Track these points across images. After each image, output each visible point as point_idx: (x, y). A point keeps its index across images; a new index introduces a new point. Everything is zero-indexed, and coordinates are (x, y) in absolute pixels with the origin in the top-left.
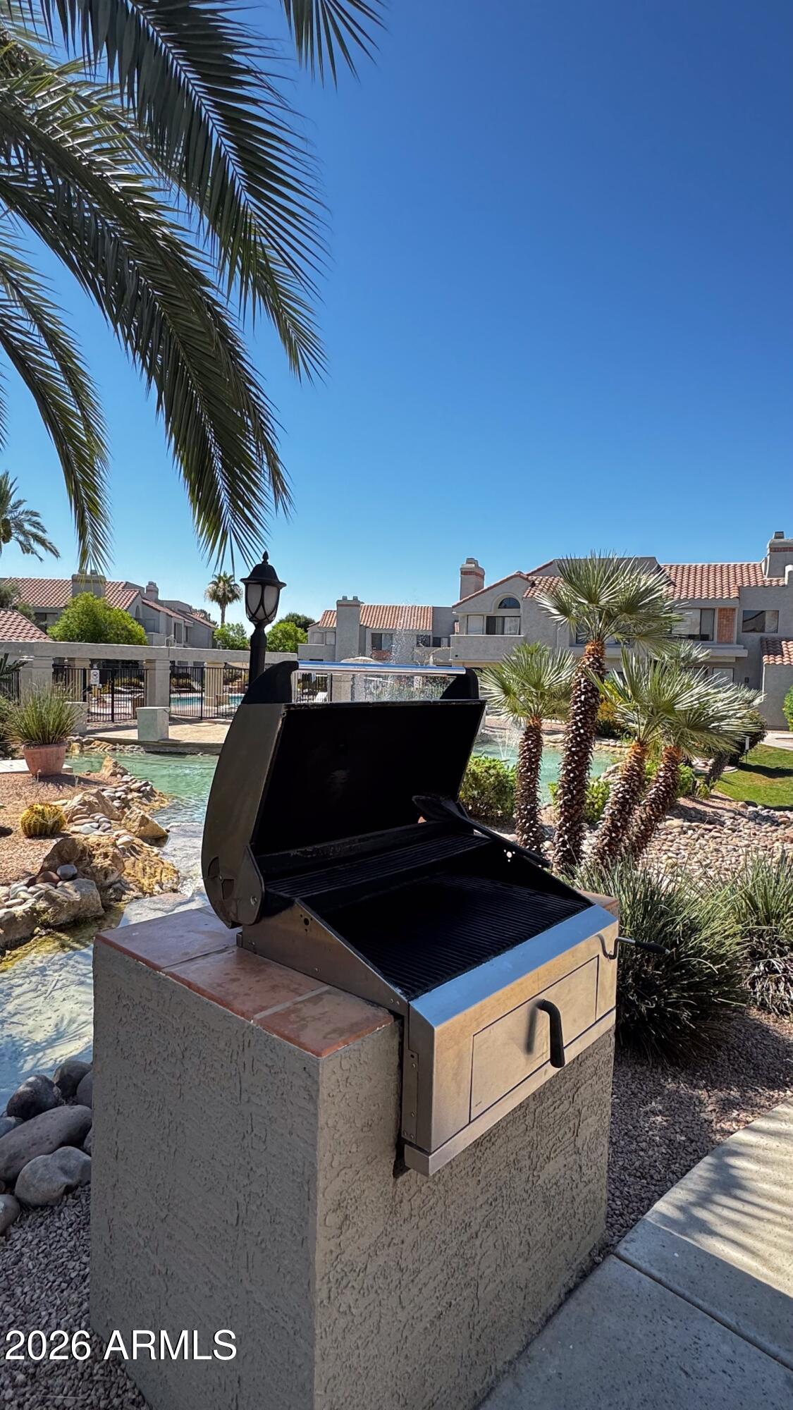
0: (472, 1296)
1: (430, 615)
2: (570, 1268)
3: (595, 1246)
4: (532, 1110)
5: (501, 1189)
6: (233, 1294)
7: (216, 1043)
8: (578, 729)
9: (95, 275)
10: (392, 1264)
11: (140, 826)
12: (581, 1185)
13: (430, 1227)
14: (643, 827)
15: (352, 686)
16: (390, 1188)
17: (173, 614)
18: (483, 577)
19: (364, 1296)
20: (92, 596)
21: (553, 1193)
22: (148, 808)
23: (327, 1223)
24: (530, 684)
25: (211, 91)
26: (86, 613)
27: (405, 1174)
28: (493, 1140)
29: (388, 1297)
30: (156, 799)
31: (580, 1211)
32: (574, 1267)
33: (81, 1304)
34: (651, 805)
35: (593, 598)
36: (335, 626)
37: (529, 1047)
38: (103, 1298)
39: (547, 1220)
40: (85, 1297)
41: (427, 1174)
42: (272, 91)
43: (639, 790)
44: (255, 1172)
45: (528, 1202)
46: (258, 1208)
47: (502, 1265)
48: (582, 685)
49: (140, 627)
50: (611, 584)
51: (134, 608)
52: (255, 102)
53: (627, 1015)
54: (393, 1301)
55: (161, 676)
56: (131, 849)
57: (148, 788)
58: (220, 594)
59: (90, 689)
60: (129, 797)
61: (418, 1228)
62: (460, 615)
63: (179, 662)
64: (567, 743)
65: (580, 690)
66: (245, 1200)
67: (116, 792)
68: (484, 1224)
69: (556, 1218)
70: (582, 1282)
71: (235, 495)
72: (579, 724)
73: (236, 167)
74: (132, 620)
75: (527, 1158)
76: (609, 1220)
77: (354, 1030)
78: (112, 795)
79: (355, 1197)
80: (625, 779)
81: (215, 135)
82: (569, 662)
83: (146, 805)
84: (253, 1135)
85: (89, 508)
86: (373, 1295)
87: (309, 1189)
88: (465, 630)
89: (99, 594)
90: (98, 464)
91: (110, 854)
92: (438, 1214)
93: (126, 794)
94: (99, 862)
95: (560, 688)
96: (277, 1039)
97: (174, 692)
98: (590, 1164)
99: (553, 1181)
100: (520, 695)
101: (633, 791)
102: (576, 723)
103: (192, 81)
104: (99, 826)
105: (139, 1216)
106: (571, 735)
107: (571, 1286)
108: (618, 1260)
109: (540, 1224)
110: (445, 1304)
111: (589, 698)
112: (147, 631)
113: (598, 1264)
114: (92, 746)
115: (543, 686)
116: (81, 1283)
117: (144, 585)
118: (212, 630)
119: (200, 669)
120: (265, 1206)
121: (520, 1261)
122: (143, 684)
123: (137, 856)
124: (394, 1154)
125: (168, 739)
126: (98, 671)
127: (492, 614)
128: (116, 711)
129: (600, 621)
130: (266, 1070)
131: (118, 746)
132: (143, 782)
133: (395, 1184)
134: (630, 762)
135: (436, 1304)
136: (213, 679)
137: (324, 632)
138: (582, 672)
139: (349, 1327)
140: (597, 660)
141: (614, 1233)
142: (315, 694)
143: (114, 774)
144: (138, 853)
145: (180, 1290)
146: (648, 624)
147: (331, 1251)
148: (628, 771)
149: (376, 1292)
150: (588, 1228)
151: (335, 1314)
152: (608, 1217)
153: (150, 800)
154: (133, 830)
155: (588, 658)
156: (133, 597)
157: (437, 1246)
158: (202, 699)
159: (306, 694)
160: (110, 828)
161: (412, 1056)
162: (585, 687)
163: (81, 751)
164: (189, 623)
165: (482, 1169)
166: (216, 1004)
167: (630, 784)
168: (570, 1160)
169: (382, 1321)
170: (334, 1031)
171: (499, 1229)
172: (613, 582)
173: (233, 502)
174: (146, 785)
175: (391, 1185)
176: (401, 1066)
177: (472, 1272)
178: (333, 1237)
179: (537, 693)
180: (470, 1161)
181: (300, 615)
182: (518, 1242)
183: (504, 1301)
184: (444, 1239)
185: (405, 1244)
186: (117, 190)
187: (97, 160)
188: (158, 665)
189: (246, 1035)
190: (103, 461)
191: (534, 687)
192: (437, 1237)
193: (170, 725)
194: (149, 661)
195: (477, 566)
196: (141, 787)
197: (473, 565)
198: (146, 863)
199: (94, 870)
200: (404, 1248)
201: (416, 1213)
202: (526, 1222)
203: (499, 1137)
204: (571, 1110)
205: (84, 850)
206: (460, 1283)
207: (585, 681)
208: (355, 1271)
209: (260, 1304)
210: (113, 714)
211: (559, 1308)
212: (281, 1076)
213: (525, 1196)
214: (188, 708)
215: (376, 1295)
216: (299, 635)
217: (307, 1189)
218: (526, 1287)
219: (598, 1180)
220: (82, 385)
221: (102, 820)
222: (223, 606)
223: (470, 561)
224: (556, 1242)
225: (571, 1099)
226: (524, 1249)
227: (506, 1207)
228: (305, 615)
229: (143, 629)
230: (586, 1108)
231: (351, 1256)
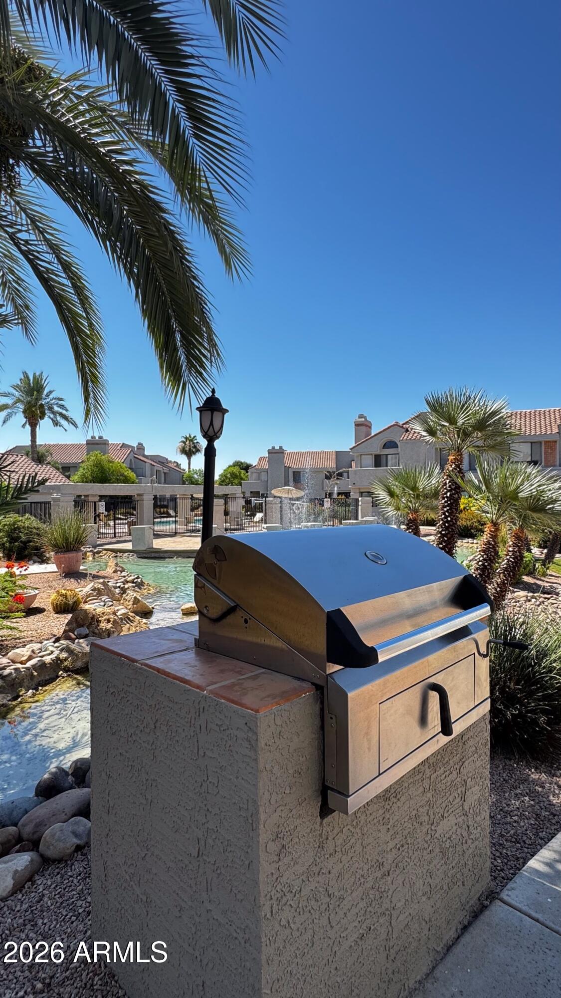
0: (387, 924)
1: (334, 457)
2: (464, 909)
3: (483, 893)
4: (428, 776)
5: (406, 838)
6: (197, 914)
7: (179, 712)
8: (446, 517)
9: (93, 218)
10: (321, 889)
11: (133, 604)
12: (469, 842)
13: (351, 862)
14: (498, 589)
15: (281, 507)
16: (317, 826)
17: (155, 464)
18: (370, 427)
19: (300, 914)
20: (100, 454)
21: (447, 846)
22: (139, 594)
23: (268, 850)
24: (408, 488)
25: (167, 72)
26: (96, 465)
27: (329, 817)
28: (398, 797)
29: (320, 917)
30: (145, 587)
31: (470, 862)
32: (467, 908)
33: (86, 932)
34: (504, 573)
35: (452, 421)
36: (267, 467)
37: (423, 720)
38: (101, 925)
39: (445, 867)
40: (88, 927)
41: (347, 813)
42: (208, 67)
43: (494, 559)
44: (211, 812)
45: (429, 850)
46: (214, 841)
47: (410, 900)
48: (448, 485)
49: (133, 473)
50: (465, 410)
51: (128, 459)
52: (198, 77)
53: (496, 720)
54: (324, 921)
55: (147, 505)
56: (127, 619)
57: (139, 580)
58: (187, 449)
59: (99, 516)
60: (126, 586)
61: (341, 862)
62: (355, 455)
63: (160, 495)
64: (439, 528)
65: (446, 489)
66: (204, 835)
67: (117, 583)
68: (394, 865)
69: (451, 867)
70: (474, 921)
71: (189, 355)
72: (447, 514)
73: (186, 122)
74: (128, 469)
75: (425, 814)
76: (493, 874)
77: (285, 696)
78: (114, 585)
79: (289, 831)
80: (483, 551)
81: (171, 101)
82: (437, 471)
83: (138, 592)
84: (208, 782)
85: (91, 380)
86: (307, 914)
87: (252, 820)
88: (359, 466)
89: (105, 452)
90: (97, 349)
91: (112, 620)
92: (357, 852)
93: (124, 584)
94: (103, 625)
95: (431, 490)
96: (224, 703)
97: (157, 518)
98: (475, 825)
99: (447, 836)
100: (402, 497)
101: (490, 559)
102: (444, 513)
103: (155, 66)
104: (105, 605)
105: (126, 856)
106: (441, 522)
107: (466, 923)
108: (503, 904)
109: (438, 870)
110: (365, 928)
111: (453, 494)
112: (137, 476)
113: (487, 907)
114: (101, 554)
115: (418, 489)
116: (86, 917)
117: (135, 445)
118: (182, 474)
119: (174, 499)
120: (219, 839)
121: (424, 899)
122: (135, 512)
123: (131, 624)
124: (320, 799)
125: (153, 548)
126: (104, 503)
127: (378, 453)
128: (117, 531)
129: (459, 438)
130: (217, 729)
131: (119, 554)
132: (136, 576)
133: (321, 823)
134: (487, 538)
135: (359, 928)
136: (184, 506)
137: (260, 472)
138: (447, 475)
139: (289, 938)
140: (458, 466)
141: (497, 884)
142: (254, 515)
143: (115, 571)
144: (132, 621)
145: (158, 914)
146: (494, 439)
147: (272, 874)
148: (486, 545)
149: (310, 912)
150: (477, 877)
151: (277, 927)
152: (491, 872)
153: (140, 589)
154: (129, 607)
155: (451, 466)
156: (127, 453)
157: (357, 879)
158: (176, 522)
159: (248, 515)
160: (112, 605)
161: (331, 718)
162: (450, 486)
163: (94, 558)
164: (166, 470)
165: (391, 819)
166: (178, 682)
167: (487, 555)
168: (460, 820)
169: (315, 936)
170: (269, 696)
171: (406, 871)
172: (467, 408)
173: (189, 362)
174: (138, 578)
175: (318, 824)
176: (322, 727)
177: (386, 904)
178: (273, 862)
179: (414, 495)
180: (381, 812)
181: (243, 461)
182: (422, 883)
183: (412, 930)
184: (363, 873)
185: (332, 875)
186: (104, 151)
187: (92, 132)
188: (145, 497)
189: (200, 703)
190: (101, 347)
191: (412, 490)
192: (356, 872)
193: (154, 538)
194: (139, 495)
195: (366, 419)
196: (134, 579)
197: (363, 419)
198: (138, 628)
199: (101, 631)
200: (331, 878)
201: (340, 850)
202: (428, 867)
203: (403, 795)
204: (459, 779)
205: (93, 617)
206: (377, 912)
207: (449, 482)
208: (291, 892)
209: (217, 919)
210: (115, 533)
211: (456, 940)
212: (228, 732)
213: (426, 846)
214: (167, 527)
215: (310, 914)
216: (242, 475)
217: (251, 821)
218: (430, 921)
219: (483, 839)
220: (87, 298)
221: (107, 600)
222: (189, 458)
223: (361, 416)
224: (452, 886)
225: (458, 771)
226: (428, 889)
227: (411, 852)
228: (246, 461)
229: (135, 475)
230: (470, 779)
231: (288, 879)
